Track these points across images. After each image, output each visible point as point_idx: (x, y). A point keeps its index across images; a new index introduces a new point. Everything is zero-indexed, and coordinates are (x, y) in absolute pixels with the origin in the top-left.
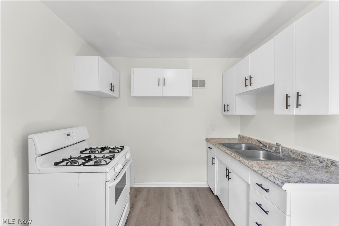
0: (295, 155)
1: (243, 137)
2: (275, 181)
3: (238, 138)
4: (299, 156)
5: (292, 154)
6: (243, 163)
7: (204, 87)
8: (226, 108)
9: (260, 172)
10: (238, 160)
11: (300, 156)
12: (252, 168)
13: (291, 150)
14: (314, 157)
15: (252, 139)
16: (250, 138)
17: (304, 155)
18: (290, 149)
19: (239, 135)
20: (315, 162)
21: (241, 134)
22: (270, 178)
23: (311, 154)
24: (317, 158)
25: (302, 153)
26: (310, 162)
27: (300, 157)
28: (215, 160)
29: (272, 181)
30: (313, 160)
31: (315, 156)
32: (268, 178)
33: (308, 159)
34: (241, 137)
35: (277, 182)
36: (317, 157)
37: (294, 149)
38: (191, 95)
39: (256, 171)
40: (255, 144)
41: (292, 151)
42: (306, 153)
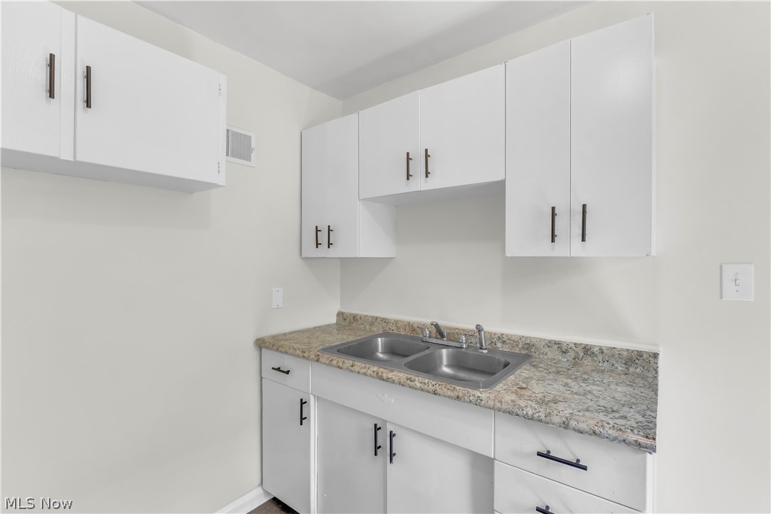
0: (507, 346)
1: (355, 317)
2: (625, 436)
3: (335, 321)
4: (517, 345)
5: (499, 345)
6: (478, 403)
7: (249, 159)
8: (324, 236)
9: (556, 419)
10: (450, 397)
11: (520, 346)
12: (520, 412)
13: (497, 336)
14: (550, 344)
15: (384, 320)
16: (377, 318)
17: (529, 342)
18: (495, 334)
19: (340, 314)
20: (554, 354)
21: (344, 310)
22: (601, 430)
23: (541, 340)
24: (557, 346)
25: (523, 339)
26: (541, 356)
27: (518, 349)
28: (309, 406)
29: (612, 437)
30: (547, 350)
31: (550, 341)
32: (597, 431)
33: (537, 349)
34: (345, 320)
35: (632, 437)
36: (555, 344)
37: (503, 333)
38: (220, 180)
39: (543, 417)
40: (395, 332)
41: (499, 338)
42: (530, 338)
